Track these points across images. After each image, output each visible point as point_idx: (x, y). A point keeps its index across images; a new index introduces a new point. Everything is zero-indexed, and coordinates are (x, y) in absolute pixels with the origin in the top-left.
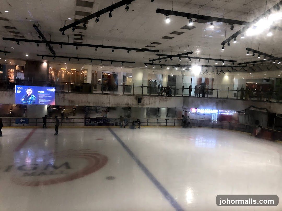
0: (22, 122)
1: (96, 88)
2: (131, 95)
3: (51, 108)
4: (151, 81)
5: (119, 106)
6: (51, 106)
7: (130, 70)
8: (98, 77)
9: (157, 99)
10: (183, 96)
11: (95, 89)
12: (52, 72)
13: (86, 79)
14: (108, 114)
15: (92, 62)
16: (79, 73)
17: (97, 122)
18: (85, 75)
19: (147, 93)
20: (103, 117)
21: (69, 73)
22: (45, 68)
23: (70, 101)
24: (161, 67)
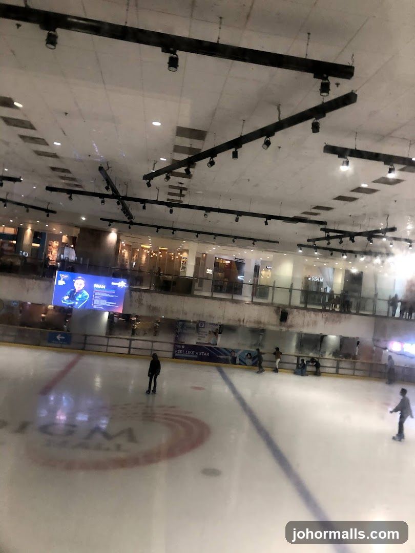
0: (59, 340)
1: (201, 285)
2: (267, 305)
3: (115, 318)
4: (309, 279)
5: (241, 323)
6: (115, 313)
7: (268, 256)
8: (207, 266)
9: (320, 317)
10: (374, 315)
11: (200, 288)
12: (125, 250)
13: (184, 268)
14: (219, 339)
15: (197, 236)
16: (173, 255)
17: (197, 353)
18: (182, 260)
19: (301, 303)
20: (209, 343)
21: (154, 254)
22: (111, 244)
23: (151, 308)
24: (332, 254)
